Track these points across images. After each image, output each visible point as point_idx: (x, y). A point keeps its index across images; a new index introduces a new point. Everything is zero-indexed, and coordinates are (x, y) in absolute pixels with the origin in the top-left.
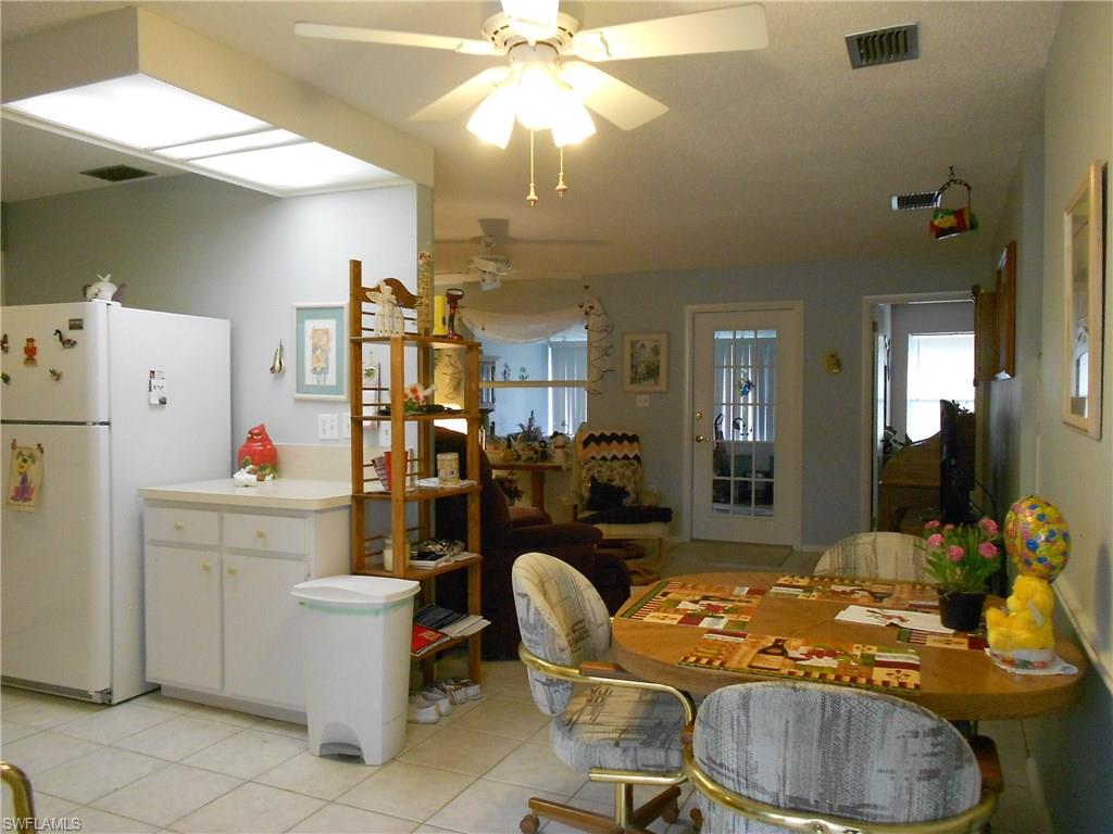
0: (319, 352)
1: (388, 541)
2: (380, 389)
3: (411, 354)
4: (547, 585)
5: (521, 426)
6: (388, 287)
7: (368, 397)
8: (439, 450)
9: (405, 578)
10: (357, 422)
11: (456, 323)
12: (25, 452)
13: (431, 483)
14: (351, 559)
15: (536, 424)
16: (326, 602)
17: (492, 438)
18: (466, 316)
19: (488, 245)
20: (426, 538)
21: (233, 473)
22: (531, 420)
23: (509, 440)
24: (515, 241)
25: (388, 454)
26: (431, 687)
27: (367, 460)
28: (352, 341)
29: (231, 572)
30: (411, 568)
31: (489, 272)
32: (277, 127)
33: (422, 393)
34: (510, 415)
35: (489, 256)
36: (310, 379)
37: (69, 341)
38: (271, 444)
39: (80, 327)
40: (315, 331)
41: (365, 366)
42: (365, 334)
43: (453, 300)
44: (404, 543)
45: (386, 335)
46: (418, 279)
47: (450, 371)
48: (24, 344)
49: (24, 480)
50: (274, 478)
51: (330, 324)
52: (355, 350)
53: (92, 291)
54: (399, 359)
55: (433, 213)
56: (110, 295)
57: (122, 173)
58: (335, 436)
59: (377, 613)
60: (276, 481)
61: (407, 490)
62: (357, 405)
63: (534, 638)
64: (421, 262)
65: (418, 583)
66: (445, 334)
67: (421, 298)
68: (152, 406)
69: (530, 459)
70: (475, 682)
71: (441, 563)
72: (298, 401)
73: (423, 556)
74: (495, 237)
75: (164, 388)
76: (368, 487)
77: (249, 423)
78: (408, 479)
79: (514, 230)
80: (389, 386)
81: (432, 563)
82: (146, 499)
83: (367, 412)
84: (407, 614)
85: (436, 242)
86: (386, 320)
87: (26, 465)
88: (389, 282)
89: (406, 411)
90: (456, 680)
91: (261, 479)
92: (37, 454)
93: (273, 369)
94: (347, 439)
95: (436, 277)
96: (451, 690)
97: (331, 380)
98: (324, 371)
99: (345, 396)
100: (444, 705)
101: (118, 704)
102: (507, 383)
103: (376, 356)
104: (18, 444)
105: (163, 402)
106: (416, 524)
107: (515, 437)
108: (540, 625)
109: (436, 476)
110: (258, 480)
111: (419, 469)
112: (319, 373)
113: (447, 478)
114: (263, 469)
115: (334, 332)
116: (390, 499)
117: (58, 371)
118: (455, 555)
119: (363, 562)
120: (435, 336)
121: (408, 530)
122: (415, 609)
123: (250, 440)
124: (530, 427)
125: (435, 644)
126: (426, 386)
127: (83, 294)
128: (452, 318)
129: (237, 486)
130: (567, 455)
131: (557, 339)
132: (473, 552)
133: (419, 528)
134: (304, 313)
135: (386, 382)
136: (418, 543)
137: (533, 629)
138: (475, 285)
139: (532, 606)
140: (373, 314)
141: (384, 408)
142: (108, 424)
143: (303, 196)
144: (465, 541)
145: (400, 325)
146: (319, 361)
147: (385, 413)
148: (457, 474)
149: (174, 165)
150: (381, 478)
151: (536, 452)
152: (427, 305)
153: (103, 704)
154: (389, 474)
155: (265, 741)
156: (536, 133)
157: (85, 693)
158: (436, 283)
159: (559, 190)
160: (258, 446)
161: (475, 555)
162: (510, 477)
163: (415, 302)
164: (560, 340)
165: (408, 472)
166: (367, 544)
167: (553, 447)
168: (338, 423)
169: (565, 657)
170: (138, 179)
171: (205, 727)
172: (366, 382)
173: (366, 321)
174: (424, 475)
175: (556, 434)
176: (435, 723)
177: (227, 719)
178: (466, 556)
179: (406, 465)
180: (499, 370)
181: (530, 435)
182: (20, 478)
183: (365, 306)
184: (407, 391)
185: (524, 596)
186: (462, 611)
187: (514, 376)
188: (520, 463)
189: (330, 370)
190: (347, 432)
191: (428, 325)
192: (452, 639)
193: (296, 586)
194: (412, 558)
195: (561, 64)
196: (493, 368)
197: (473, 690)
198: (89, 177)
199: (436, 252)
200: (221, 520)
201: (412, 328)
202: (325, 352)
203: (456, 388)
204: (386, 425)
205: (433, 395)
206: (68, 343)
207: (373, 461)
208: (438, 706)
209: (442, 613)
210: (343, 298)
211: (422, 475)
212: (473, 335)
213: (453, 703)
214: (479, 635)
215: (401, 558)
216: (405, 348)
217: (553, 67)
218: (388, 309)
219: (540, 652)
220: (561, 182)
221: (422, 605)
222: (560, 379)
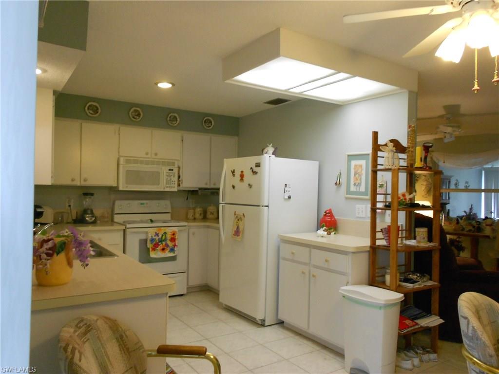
0: (357, 175)
1: (388, 271)
2: (386, 194)
3: (403, 177)
4: (481, 313)
5: (465, 212)
6: (392, 144)
7: (380, 198)
8: (417, 226)
9: (396, 292)
10: (374, 210)
11: (428, 159)
12: (239, 217)
13: (412, 243)
14: (369, 278)
15: (474, 211)
16: (355, 298)
17: (448, 218)
18: (435, 155)
19: (448, 119)
20: (408, 271)
21: (317, 230)
22: (471, 209)
23: (458, 220)
24: (464, 115)
25: (389, 226)
26: (409, 349)
27: (378, 229)
28: (372, 170)
29: (314, 276)
30: (399, 286)
31: (448, 132)
32: (339, 72)
33: (408, 197)
34: (458, 206)
35: (448, 124)
36: (353, 188)
37: (255, 172)
38: (334, 218)
39: (259, 166)
40: (356, 166)
41: (379, 182)
42: (379, 167)
43: (426, 149)
44: (396, 273)
45: (390, 167)
46: (408, 138)
47: (425, 183)
48: (240, 173)
49: (238, 228)
50: (335, 233)
51: (363, 162)
52: (374, 174)
53: (265, 150)
54: (396, 179)
55: (417, 105)
56: (272, 152)
57: (279, 101)
58: (364, 216)
59: (380, 308)
60: (336, 235)
61: (399, 245)
62: (374, 202)
63: (471, 344)
64: (409, 129)
65: (402, 295)
66: (421, 166)
67: (409, 148)
68: (285, 199)
69: (470, 231)
70: (435, 352)
71: (417, 286)
72: (347, 198)
73: (407, 280)
74: (452, 114)
75: (291, 191)
76: (378, 243)
77: (325, 208)
78: (399, 240)
79: (463, 110)
80: (390, 193)
81: (411, 285)
82: (281, 239)
83: (379, 205)
84: (397, 310)
85: (418, 120)
86: (390, 160)
87: (239, 222)
88: (392, 141)
89: (399, 205)
90: (424, 349)
91: (329, 234)
92: (242, 217)
93: (336, 183)
94: (368, 217)
95: (417, 137)
96: (420, 353)
97: (363, 189)
98: (359, 184)
99: (369, 197)
100: (416, 361)
101: (267, 326)
102: (457, 190)
103: (384, 178)
104: (236, 213)
105: (289, 197)
106: (403, 262)
107: (461, 217)
108: (475, 338)
109: (415, 239)
110: (327, 234)
111: (406, 234)
112: (357, 186)
113: (420, 241)
114: (330, 229)
115: (364, 166)
116: (389, 250)
117: (251, 184)
118: (424, 282)
119: (375, 280)
120: (416, 168)
121: (399, 266)
122: (401, 307)
123: (325, 215)
124: (470, 213)
125: (412, 328)
126: (410, 193)
127: (261, 152)
128: (426, 158)
129: (318, 237)
130: (493, 230)
131: (489, 166)
132: (435, 282)
133: (405, 265)
134: (351, 157)
135: (389, 191)
136: (405, 273)
137: (471, 339)
138: (441, 139)
139: (470, 326)
140: (384, 157)
141: (387, 203)
142: (268, 206)
143: (351, 103)
144: (431, 275)
145: (397, 162)
146: (357, 180)
147: (388, 207)
148: (426, 239)
149: (297, 95)
150: (385, 238)
151: (474, 227)
152: (412, 152)
153: (262, 325)
154: (389, 236)
155: (325, 359)
156: (479, 51)
157: (255, 319)
158: (417, 140)
159: (494, 82)
160: (328, 219)
161: (436, 283)
162: (458, 239)
163: (405, 150)
164: (490, 166)
165: (400, 236)
166: (377, 271)
167: (484, 225)
168: (364, 210)
169: (492, 361)
170: (285, 103)
171: (300, 345)
172: (379, 190)
173: (380, 161)
174: (408, 238)
175: (486, 218)
176: (411, 370)
177: (309, 343)
178: (430, 283)
179: (399, 232)
180: (453, 182)
181: (470, 217)
182: (236, 227)
183: (380, 154)
184: (400, 195)
185: (466, 318)
186: (428, 312)
187: (462, 186)
188: (465, 232)
189: (362, 183)
190: (369, 214)
191: (412, 162)
192: (422, 327)
193: (342, 288)
194: (400, 281)
195: (496, 9)
196: (449, 182)
197: (433, 356)
198: (266, 104)
199: (417, 125)
200: (310, 252)
201: (403, 163)
202: (360, 176)
203: (428, 192)
204: (389, 212)
205: (414, 197)
206: (255, 173)
207: (382, 230)
208: (413, 361)
209: (416, 311)
210: (369, 150)
211: (407, 238)
212: (438, 165)
213: (421, 361)
214: (438, 327)
215: (394, 281)
216: (400, 174)
217: (491, 11)
218: (391, 154)
219: (475, 354)
220: (496, 77)
221: (405, 305)
222: (489, 188)
